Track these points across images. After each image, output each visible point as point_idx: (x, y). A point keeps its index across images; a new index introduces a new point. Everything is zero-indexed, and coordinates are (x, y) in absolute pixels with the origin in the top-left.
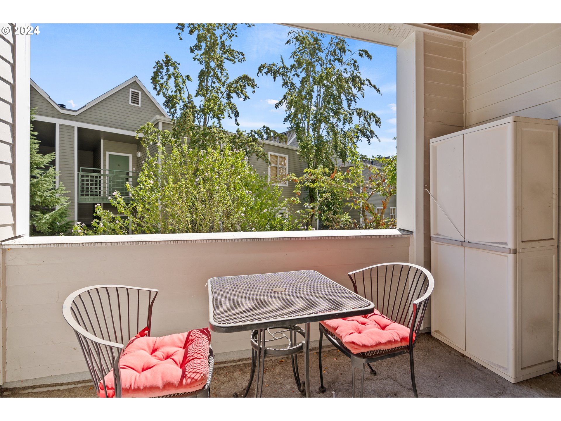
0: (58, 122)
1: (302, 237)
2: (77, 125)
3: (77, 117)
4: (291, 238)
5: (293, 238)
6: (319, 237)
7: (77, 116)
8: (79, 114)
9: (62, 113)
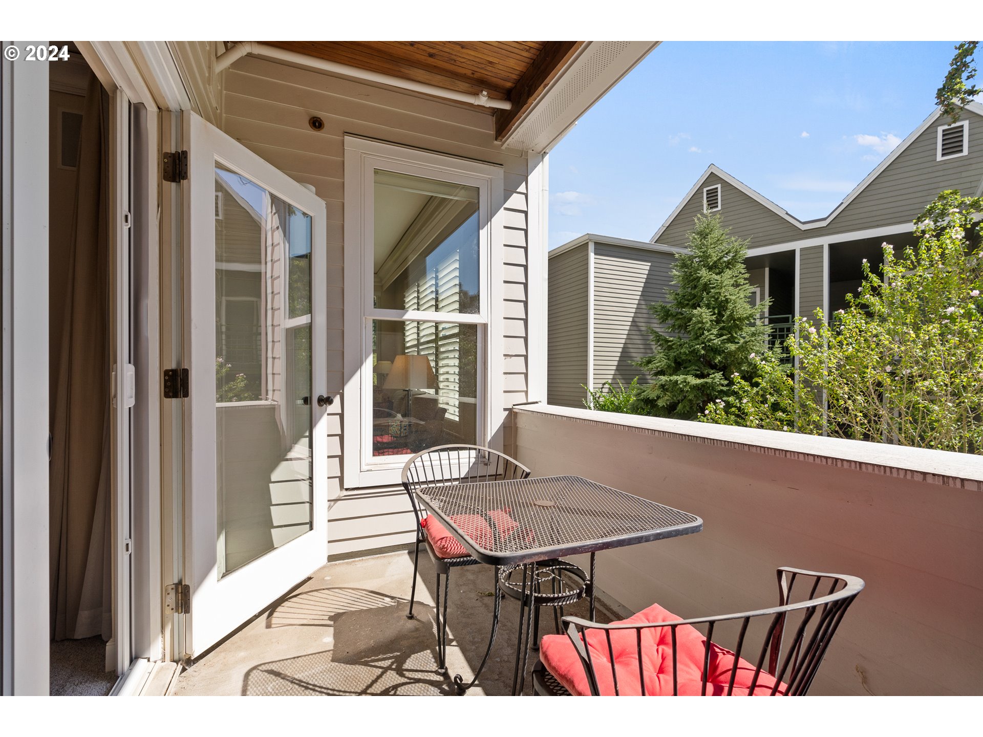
0: (797, 246)
1: (775, 450)
2: (825, 241)
3: (827, 228)
4: (749, 445)
5: (753, 446)
6: (826, 458)
7: (827, 226)
8: (831, 222)
9: (804, 230)
